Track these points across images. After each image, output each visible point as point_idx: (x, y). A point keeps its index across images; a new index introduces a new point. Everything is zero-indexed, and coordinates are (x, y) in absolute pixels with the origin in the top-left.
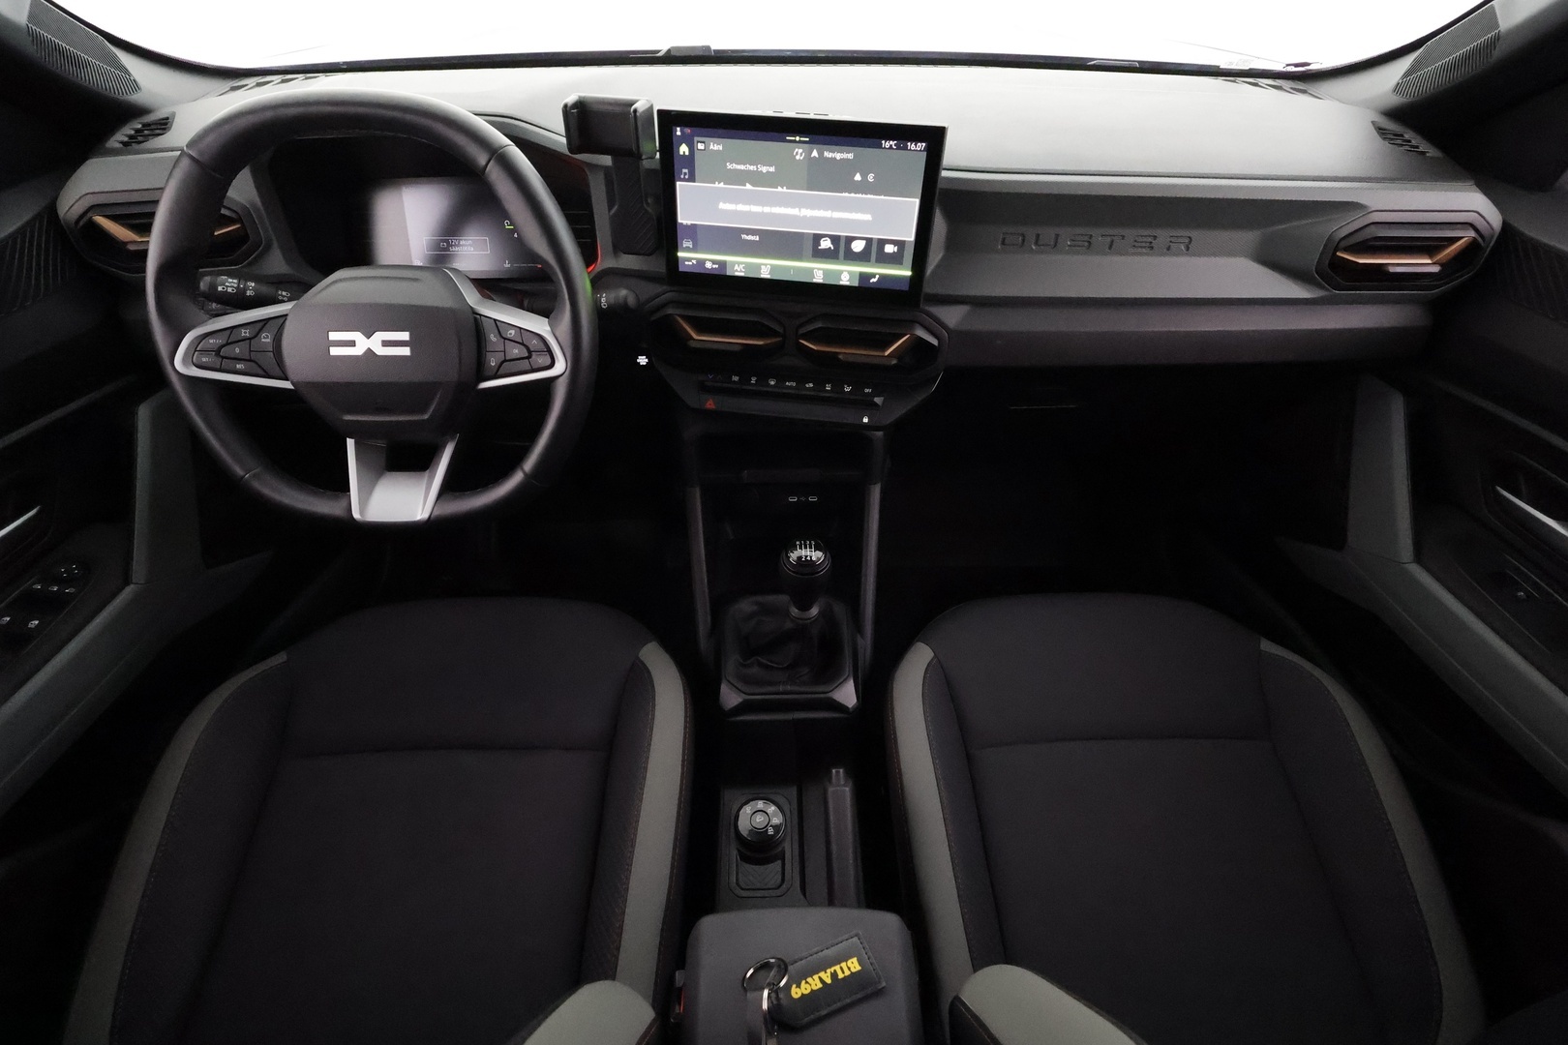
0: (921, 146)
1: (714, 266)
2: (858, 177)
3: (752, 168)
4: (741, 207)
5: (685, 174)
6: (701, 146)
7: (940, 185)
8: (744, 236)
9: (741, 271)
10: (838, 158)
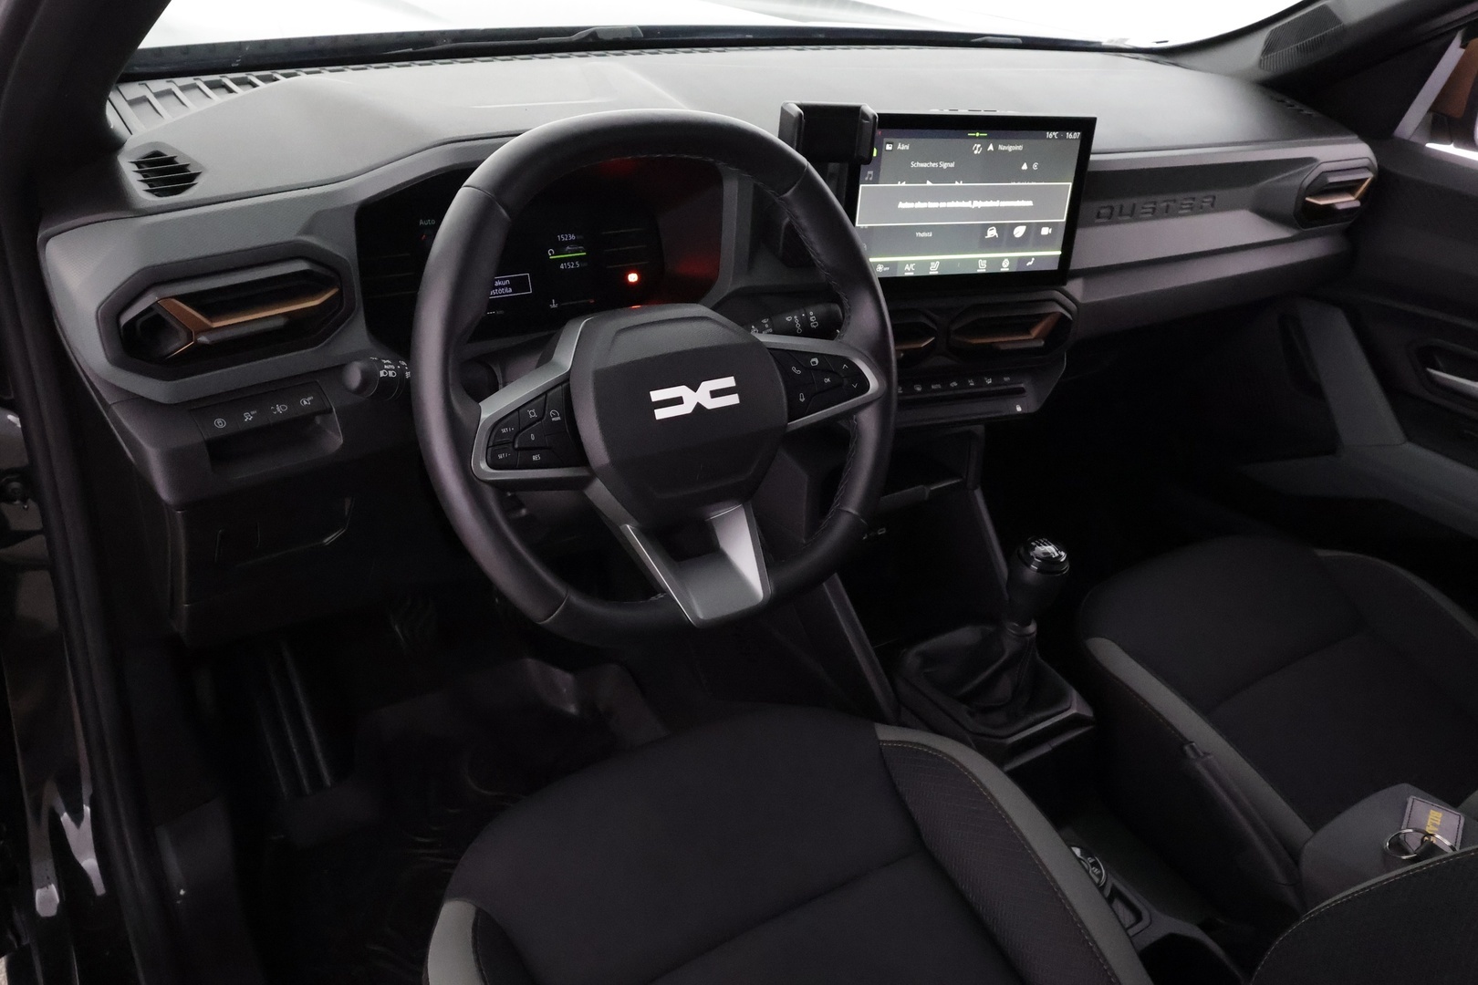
0: (1077, 135)
1: (885, 269)
2: (1025, 167)
3: (933, 165)
4: (919, 205)
5: (870, 175)
6: (889, 147)
7: (1091, 168)
8: (919, 234)
9: (911, 271)
10: (1010, 150)
